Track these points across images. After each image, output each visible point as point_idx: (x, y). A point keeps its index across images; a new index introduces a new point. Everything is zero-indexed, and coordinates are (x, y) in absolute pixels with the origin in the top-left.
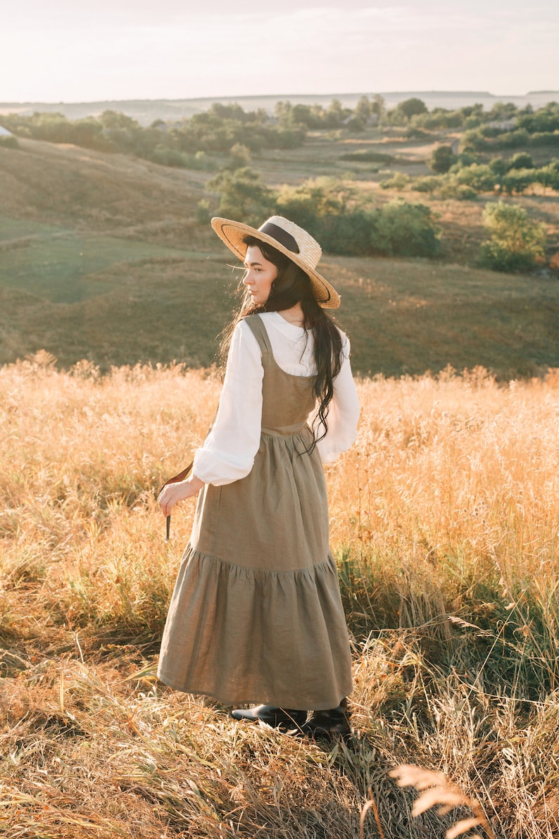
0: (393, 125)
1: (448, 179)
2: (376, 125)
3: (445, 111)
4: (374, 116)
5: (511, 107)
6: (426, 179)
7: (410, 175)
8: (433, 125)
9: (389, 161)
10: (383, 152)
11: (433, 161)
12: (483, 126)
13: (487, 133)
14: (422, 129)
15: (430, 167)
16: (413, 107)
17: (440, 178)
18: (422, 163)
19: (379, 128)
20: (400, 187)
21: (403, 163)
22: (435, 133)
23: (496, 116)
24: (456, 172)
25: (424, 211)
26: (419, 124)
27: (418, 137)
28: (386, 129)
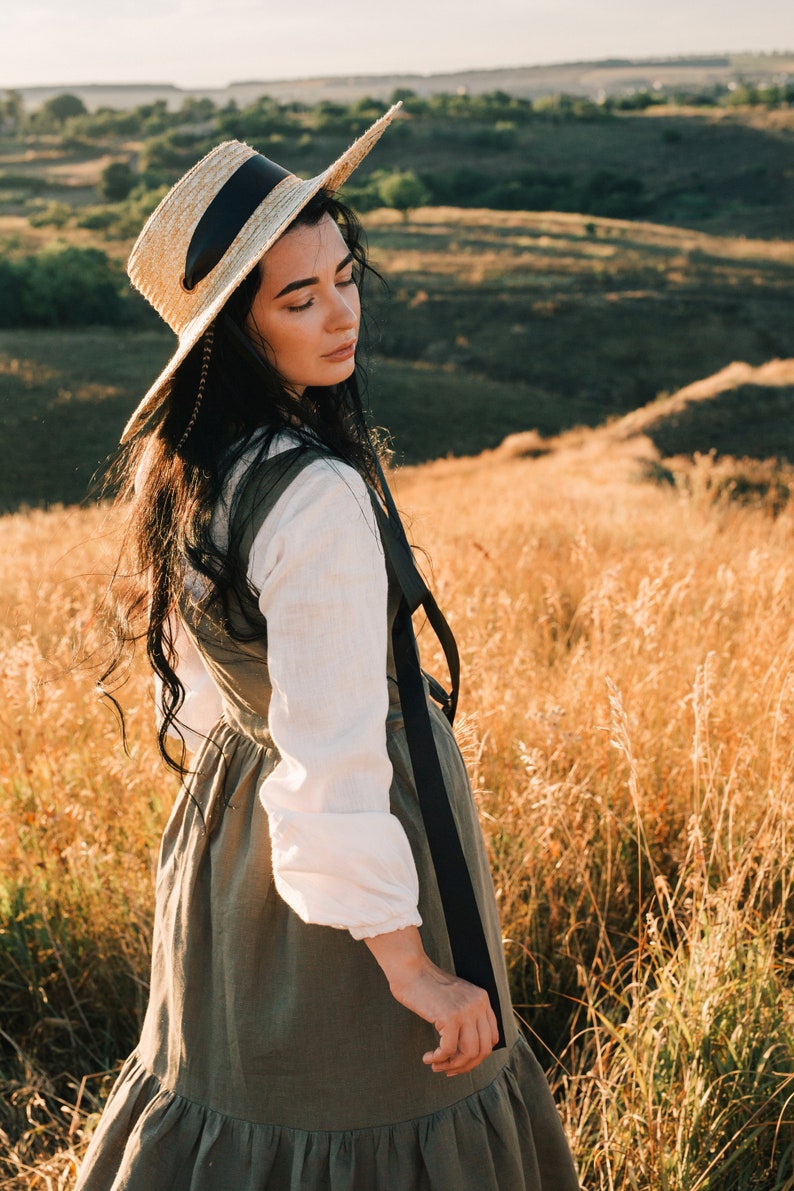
0: (39, 133)
1: (127, 210)
2: (13, 134)
3: (112, 112)
4: (9, 121)
5: (207, 105)
6: (96, 211)
7: (74, 206)
8: (98, 132)
9: (39, 187)
10: (29, 173)
11: (104, 185)
12: (171, 132)
13: (177, 141)
14: (83, 139)
15: (99, 193)
16: (66, 105)
17: (115, 208)
18: (87, 188)
19: (20, 139)
20: (59, 223)
21: (60, 189)
22: (103, 143)
23: (187, 117)
24: (139, 198)
25: (98, 257)
26: (78, 131)
27: (79, 151)
28: (30, 139)
